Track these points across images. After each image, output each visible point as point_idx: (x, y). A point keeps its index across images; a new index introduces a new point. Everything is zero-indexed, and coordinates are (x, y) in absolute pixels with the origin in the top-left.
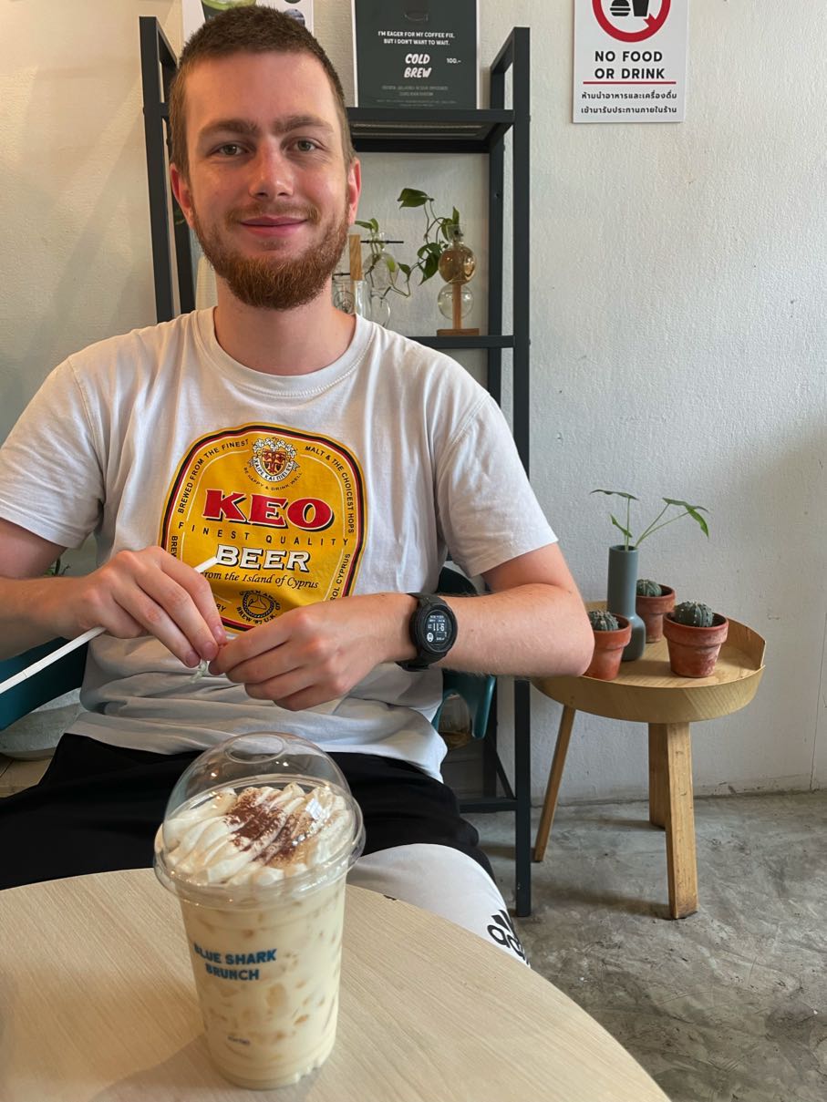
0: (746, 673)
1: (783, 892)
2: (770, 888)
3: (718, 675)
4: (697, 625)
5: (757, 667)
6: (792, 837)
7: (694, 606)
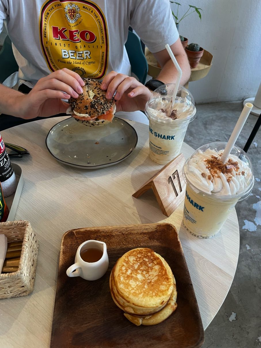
0: (207, 66)
1: (206, 128)
2: (203, 127)
3: (198, 67)
4: (195, 51)
5: (209, 65)
6: (210, 115)
7: (195, 45)
